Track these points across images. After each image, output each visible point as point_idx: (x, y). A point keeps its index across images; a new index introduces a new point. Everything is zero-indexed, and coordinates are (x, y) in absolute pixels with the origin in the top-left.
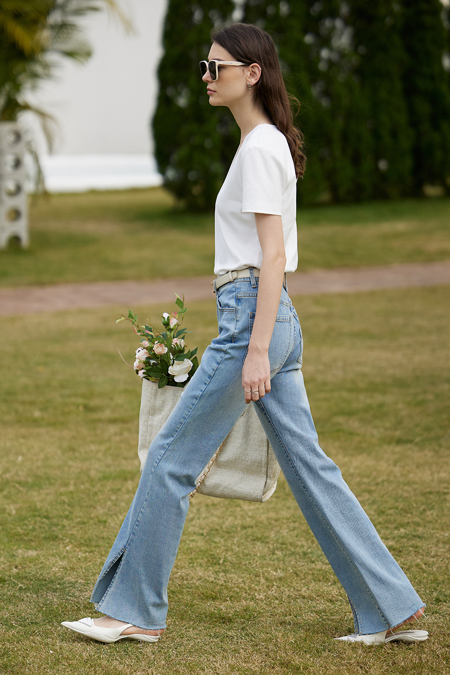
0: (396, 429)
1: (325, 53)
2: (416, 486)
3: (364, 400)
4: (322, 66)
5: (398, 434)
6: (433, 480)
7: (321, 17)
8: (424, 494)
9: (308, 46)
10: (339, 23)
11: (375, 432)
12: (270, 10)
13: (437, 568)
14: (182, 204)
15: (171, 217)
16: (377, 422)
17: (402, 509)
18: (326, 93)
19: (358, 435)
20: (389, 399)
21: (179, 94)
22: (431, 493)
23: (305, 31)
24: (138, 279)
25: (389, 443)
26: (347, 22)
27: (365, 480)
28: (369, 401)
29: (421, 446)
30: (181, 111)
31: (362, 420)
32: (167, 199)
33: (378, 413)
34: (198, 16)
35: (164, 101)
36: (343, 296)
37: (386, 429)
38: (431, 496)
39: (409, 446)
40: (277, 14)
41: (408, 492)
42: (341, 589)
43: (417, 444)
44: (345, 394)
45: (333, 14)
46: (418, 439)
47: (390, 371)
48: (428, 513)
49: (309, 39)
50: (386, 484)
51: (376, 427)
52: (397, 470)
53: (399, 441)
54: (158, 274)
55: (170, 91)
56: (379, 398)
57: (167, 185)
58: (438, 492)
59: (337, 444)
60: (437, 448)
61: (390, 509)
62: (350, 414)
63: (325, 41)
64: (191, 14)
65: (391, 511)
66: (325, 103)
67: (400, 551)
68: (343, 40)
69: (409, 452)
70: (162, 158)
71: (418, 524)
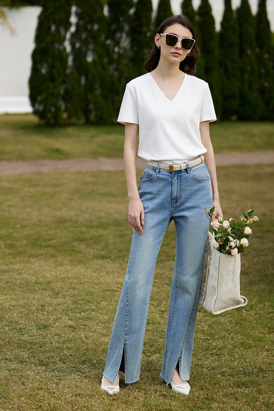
0: (103, 250)
1: (116, 49)
2: (101, 286)
3: (93, 232)
4: (115, 56)
5: (103, 253)
6: (112, 282)
7: (115, 32)
8: (104, 291)
9: (109, 46)
10: (124, 35)
11: (92, 251)
12: (89, 27)
13: (92, 340)
14: (43, 122)
15: (36, 128)
16: (95, 246)
17: (87, 300)
18: (117, 69)
19: (82, 253)
20: (105, 232)
21: (43, 67)
22: (108, 290)
23: (107, 38)
24: (10, 160)
25: (97, 258)
26: (128, 35)
27: (75, 281)
28: (95, 233)
29: (113, 260)
30: (43, 76)
31: (87, 245)
32: (35, 119)
33: (97, 240)
34: (53, 28)
35: (35, 70)
36: (109, 172)
37: (98, 250)
38: (108, 293)
39: (108, 260)
40: (92, 29)
41: (96, 289)
42: (30, 354)
43: (112, 259)
44: (84, 229)
45: (121, 30)
46: (113, 257)
47: (115, 216)
48: (102, 303)
49: (109, 42)
50: (85, 284)
51: (93, 249)
52: (95, 275)
53: (103, 257)
54: (21, 158)
55: (39, 66)
56: (101, 231)
57: (35, 112)
58: (112, 290)
59: (69, 258)
60: (122, 262)
61: (81, 300)
62: (81, 240)
63: (117, 43)
64: (50, 28)
65: (81, 302)
66: (116, 74)
67: (75, 328)
68: (125, 42)
69: (106, 264)
70: (33, 98)
71: (93, 310)
